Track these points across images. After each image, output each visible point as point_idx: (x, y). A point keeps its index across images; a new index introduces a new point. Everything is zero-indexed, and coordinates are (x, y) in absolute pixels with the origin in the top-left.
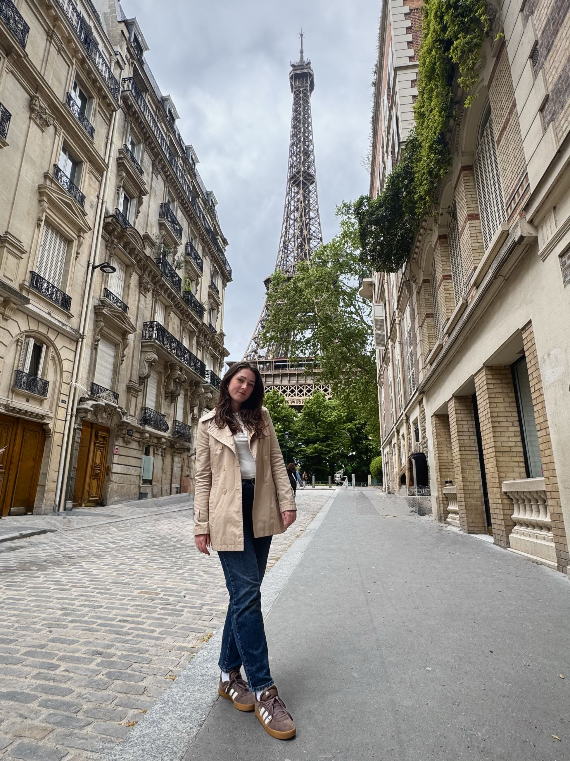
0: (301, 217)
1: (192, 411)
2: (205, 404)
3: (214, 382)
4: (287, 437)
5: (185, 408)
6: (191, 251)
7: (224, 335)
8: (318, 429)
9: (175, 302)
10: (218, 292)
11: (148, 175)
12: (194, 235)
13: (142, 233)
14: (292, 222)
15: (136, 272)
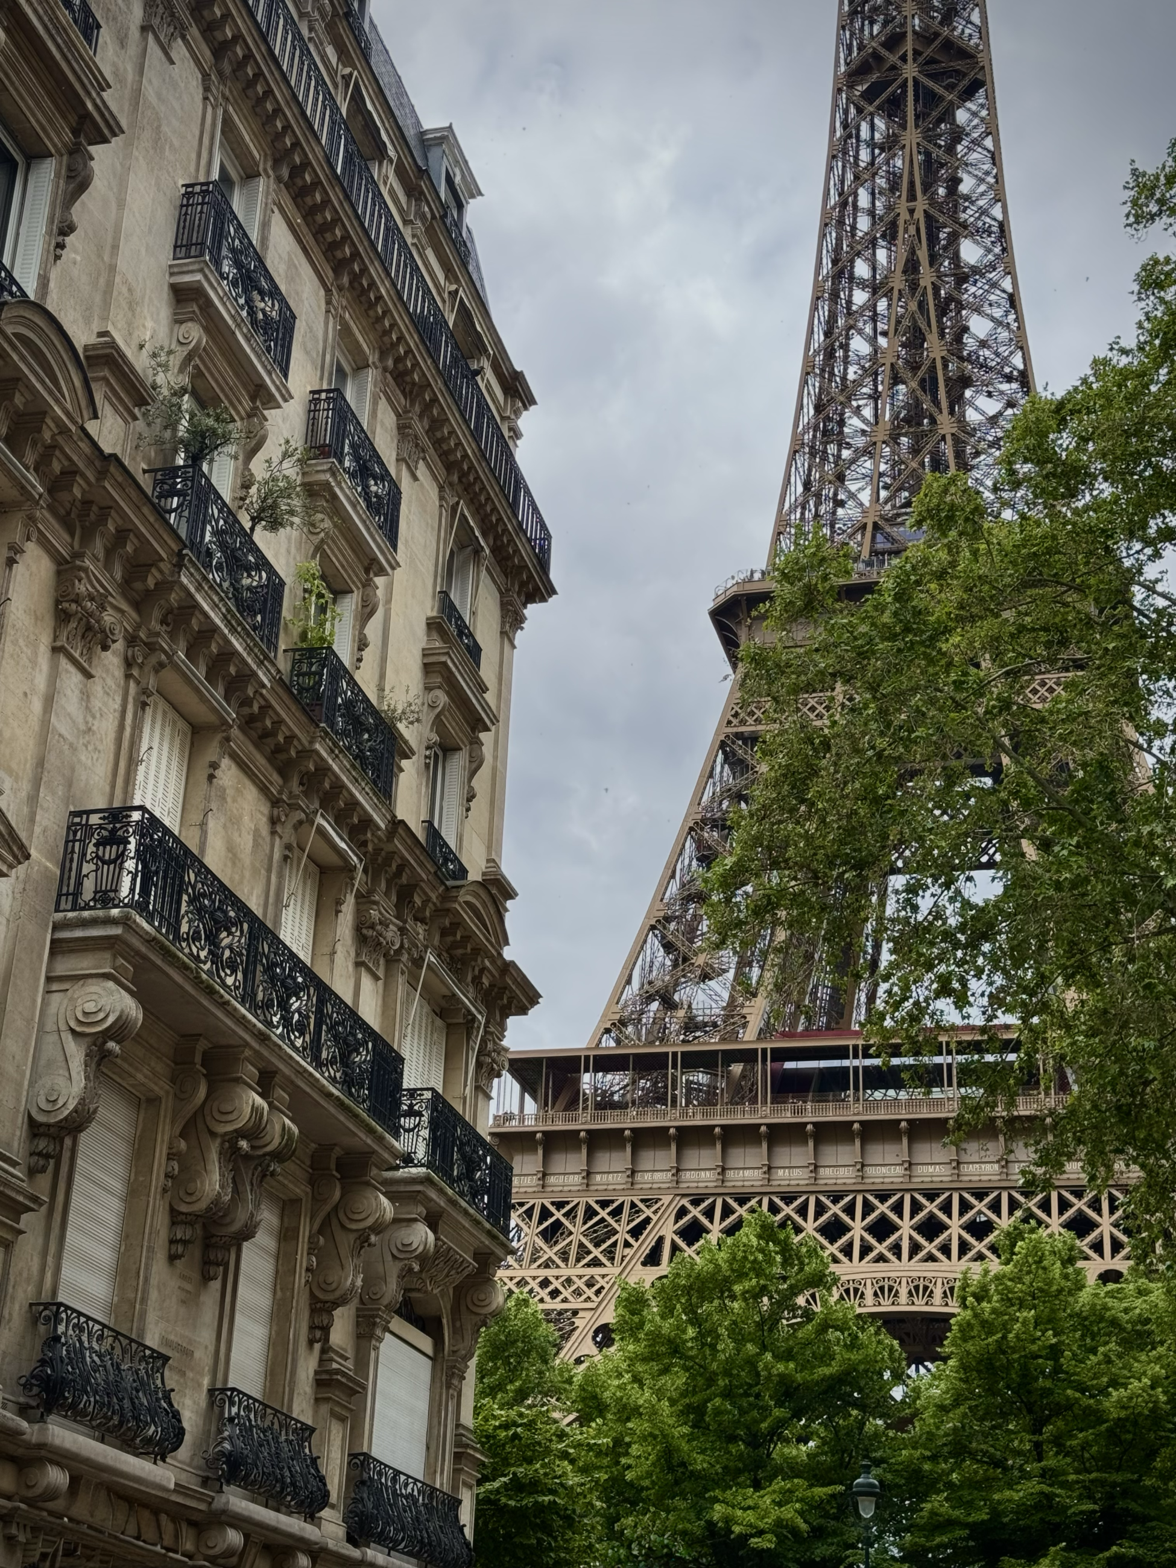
0: (912, 267)
1: (320, 1332)
2: (391, 1290)
3: (446, 1157)
4: (867, 1510)
5: (279, 1315)
6: (340, 434)
7: (509, 893)
8: (1050, 1462)
9: (246, 702)
10: (475, 651)
11: (122, 42)
12: (354, 350)
13: (82, 337)
14: (860, 297)
15: (44, 543)
